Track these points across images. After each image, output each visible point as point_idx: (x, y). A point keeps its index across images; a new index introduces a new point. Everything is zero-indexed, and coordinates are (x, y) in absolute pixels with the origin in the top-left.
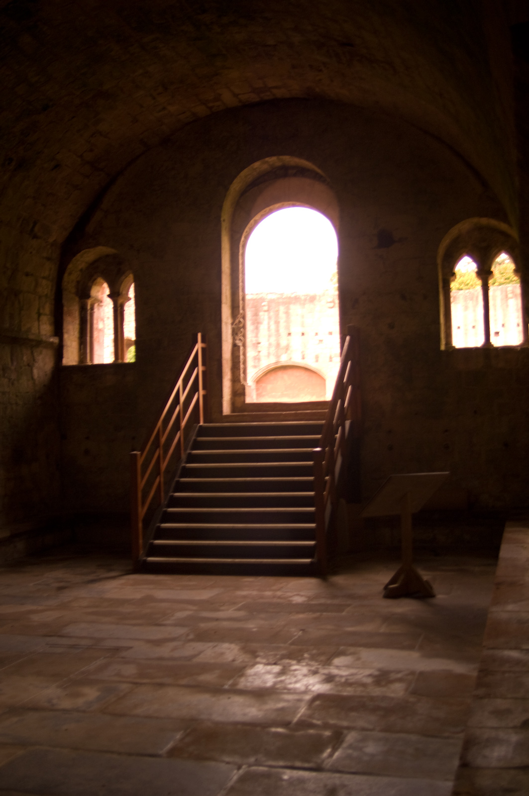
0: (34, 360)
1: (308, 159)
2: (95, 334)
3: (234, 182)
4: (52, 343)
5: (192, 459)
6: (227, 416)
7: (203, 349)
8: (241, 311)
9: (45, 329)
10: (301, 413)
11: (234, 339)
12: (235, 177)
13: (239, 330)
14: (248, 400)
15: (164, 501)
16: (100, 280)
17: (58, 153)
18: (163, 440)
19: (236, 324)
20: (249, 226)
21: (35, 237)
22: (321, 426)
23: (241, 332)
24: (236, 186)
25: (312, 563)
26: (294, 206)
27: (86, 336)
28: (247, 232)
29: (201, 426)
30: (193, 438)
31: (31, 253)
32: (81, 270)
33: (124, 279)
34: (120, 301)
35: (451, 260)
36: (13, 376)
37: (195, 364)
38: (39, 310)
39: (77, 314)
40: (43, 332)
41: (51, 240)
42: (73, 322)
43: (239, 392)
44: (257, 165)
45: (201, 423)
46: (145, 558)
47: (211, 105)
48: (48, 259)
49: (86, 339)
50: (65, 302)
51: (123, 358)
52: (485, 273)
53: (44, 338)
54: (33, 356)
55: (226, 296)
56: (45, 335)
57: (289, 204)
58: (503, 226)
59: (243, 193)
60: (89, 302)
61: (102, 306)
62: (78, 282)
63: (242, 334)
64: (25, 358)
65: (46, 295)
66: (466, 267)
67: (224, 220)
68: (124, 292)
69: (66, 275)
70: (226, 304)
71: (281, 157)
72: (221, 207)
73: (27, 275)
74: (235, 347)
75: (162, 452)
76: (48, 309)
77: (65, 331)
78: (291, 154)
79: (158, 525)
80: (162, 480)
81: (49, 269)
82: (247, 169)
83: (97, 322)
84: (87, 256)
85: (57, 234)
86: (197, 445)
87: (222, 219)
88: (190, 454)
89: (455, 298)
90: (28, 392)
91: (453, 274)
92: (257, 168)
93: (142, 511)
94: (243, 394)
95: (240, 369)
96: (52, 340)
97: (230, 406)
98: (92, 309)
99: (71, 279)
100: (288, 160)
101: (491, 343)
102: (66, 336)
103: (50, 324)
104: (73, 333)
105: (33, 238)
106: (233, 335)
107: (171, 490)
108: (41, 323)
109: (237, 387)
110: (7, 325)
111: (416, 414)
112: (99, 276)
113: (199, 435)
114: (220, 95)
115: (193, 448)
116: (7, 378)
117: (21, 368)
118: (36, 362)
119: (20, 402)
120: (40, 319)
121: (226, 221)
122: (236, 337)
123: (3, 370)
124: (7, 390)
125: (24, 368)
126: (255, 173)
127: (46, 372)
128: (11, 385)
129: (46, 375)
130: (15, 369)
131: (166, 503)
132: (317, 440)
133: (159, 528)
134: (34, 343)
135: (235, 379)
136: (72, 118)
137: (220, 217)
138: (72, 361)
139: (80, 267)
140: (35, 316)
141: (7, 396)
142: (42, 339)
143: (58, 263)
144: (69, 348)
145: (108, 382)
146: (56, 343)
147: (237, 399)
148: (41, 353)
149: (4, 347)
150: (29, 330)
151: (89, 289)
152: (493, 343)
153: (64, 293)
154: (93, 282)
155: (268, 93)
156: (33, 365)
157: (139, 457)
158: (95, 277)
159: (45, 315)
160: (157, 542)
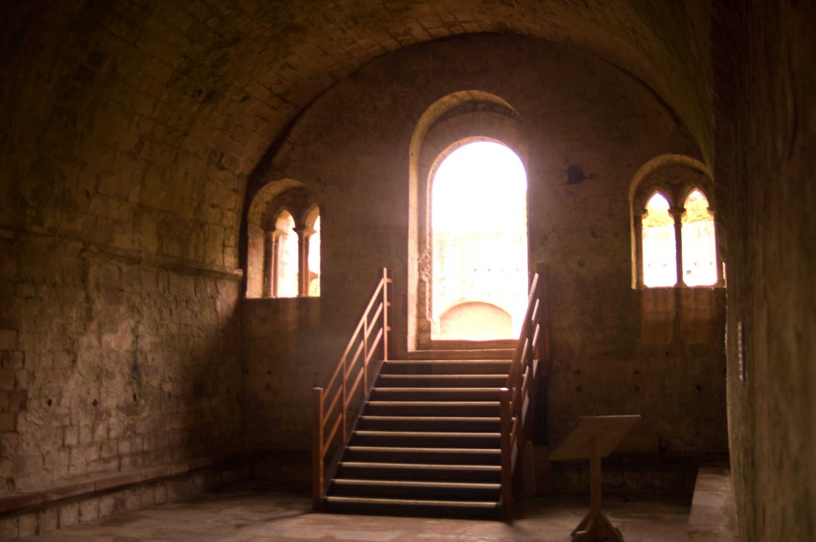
0: (218, 292)
1: (497, 94)
2: (280, 267)
3: (423, 116)
4: (236, 276)
5: (375, 396)
6: (412, 354)
7: (388, 284)
8: (428, 247)
9: (230, 261)
10: (487, 352)
11: (420, 274)
12: (424, 111)
13: (425, 265)
14: (434, 337)
15: (346, 439)
16: (286, 212)
17: (248, 85)
18: (346, 376)
19: (422, 260)
20: (437, 160)
21: (222, 168)
22: (509, 365)
23: (428, 267)
24: (425, 120)
25: (497, 506)
26: (482, 140)
27: (271, 269)
28: (435, 166)
29: (385, 363)
30: (377, 374)
31: (218, 184)
32: (267, 203)
33: (310, 211)
34: (305, 234)
35: (642, 197)
36: (196, 308)
37: (380, 299)
38: (224, 242)
39: (261, 247)
40: (227, 264)
41: (238, 172)
42: (258, 254)
43: (424, 329)
44: (446, 99)
45: (386, 360)
46: (325, 497)
47: (401, 38)
48: (234, 191)
49: (270, 272)
50: (249, 234)
51: (307, 291)
52: (677, 211)
53: (228, 270)
54: (218, 288)
55: (413, 231)
56: (230, 267)
57: (478, 139)
58: (696, 163)
59: (432, 127)
60: (274, 234)
61: (287, 239)
62: (263, 214)
63: (428, 270)
64: (208, 290)
65: (232, 228)
67: (412, 155)
68: (309, 225)
69: (252, 209)
70: (413, 238)
71: (471, 91)
72: (409, 141)
73: (213, 206)
74: (421, 281)
75: (345, 388)
76: (233, 240)
77: (249, 263)
78: (481, 88)
79: (340, 463)
80: (345, 417)
81: (235, 201)
82: (436, 102)
83: (282, 254)
84: (273, 189)
85: (244, 166)
86: (381, 382)
87: (410, 153)
88: (373, 392)
89: (646, 234)
90: (210, 325)
91: (645, 211)
92: (445, 102)
93: (324, 449)
94: (429, 331)
95: (425, 305)
96: (236, 272)
97: (415, 343)
98: (277, 241)
99: (256, 211)
100: (477, 94)
101: (683, 282)
102: (250, 269)
103: (234, 257)
104: (257, 266)
105: (220, 170)
106: (419, 271)
107: (354, 427)
108: (225, 255)
109: (423, 323)
110: (192, 257)
111: (606, 354)
112: (284, 209)
113: (383, 372)
114: (410, 29)
115: (377, 385)
116: (190, 310)
117: (204, 299)
118: (220, 294)
119: (203, 335)
120: (225, 251)
121: (414, 155)
122: (423, 273)
123: (187, 301)
124: (190, 322)
125: (207, 299)
126: (444, 107)
127: (229, 304)
128: (194, 317)
129: (229, 307)
130: (199, 301)
131: (348, 441)
132: (504, 380)
133: (340, 466)
134: (218, 275)
135: (421, 316)
136: (263, 50)
137: (408, 150)
138: (256, 294)
139: (266, 199)
140: (220, 248)
141: (190, 328)
142: (226, 271)
143: (244, 195)
144: (253, 281)
145: (291, 316)
146: (240, 276)
147: (422, 335)
148: (225, 285)
149: (188, 279)
150: (213, 262)
151: (275, 222)
152: (685, 283)
153: (250, 225)
154: (278, 215)
155: (459, 28)
156: (217, 297)
157: (321, 393)
158: (280, 210)
159: (229, 246)
160: (339, 481)
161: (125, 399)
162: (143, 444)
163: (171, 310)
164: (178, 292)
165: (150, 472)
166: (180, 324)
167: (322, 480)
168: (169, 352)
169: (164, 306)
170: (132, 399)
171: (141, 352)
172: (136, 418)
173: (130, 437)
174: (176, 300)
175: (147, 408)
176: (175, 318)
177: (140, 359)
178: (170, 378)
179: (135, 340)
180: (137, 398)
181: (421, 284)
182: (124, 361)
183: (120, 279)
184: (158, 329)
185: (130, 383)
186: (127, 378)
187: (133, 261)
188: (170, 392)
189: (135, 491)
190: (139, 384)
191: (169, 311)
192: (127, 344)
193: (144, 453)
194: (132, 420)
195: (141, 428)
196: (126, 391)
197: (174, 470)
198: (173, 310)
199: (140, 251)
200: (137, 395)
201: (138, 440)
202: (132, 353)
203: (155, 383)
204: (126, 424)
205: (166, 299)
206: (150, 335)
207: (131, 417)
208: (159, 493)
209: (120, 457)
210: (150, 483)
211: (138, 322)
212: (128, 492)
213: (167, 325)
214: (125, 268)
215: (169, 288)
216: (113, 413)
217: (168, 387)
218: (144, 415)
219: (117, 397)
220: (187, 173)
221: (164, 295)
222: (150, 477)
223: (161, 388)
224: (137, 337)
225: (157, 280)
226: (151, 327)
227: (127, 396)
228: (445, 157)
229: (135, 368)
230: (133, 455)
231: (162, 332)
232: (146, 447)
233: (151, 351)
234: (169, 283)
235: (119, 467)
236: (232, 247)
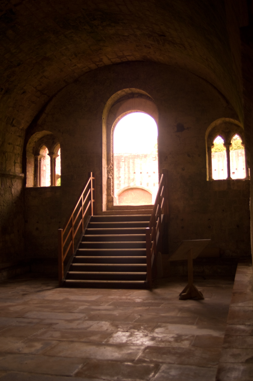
0: (12, 185)
1: (143, 90)
2: (42, 172)
3: (108, 100)
4: (21, 177)
5: (87, 232)
6: (104, 212)
7: (93, 180)
8: (112, 162)
9: (18, 170)
10: (140, 211)
11: (108, 175)
12: (109, 98)
13: (110, 171)
14: (115, 204)
15: (74, 253)
16: (44, 146)
17: (25, 86)
18: (74, 223)
19: (109, 168)
20: (115, 121)
21: (13, 126)
22: (150, 217)
23: (112, 172)
24: (109, 102)
25: (145, 283)
26: (137, 112)
27: (38, 173)
28: (114, 124)
29: (92, 217)
30: (88, 222)
31: (11, 133)
32: (35, 142)
33: (56, 146)
34: (54, 157)
35: (212, 137)
36: (2, 192)
37: (89, 187)
38: (15, 161)
39: (33, 163)
40: (17, 171)
41: (21, 127)
42: (31, 167)
43: (110, 200)
44: (119, 92)
45: (92, 216)
46: (65, 280)
47: (98, 63)
48: (19, 136)
49: (37, 175)
50: (27, 157)
51: (55, 184)
52: (228, 144)
53: (17, 174)
54: (12, 183)
55: (104, 155)
56: (18, 173)
57: (135, 111)
58: (236, 122)
59: (113, 105)
60: (39, 157)
61: (45, 159)
62: (34, 148)
63: (112, 173)
64: (8, 184)
65: (18, 154)
66: (219, 141)
67: (103, 119)
68: (55, 153)
69: (28, 144)
70: (105, 158)
71: (131, 89)
72: (102, 112)
73: (9, 144)
74: (108, 178)
75: (73, 229)
76: (19, 160)
77: (27, 171)
78: (136, 87)
79: (71, 264)
80: (73, 242)
81: (20, 141)
82: (115, 94)
83: (43, 167)
84: (38, 135)
85: (24, 125)
86: (90, 226)
87: (103, 118)
88: (87, 230)
89: (213, 156)
90: (9, 200)
91: (213, 145)
92: (119, 94)
93: (64, 258)
94: (112, 201)
95: (111, 190)
96: (21, 175)
97: (106, 207)
98: (40, 160)
99: (30, 146)
100: (134, 90)
102: (27, 173)
103: (20, 168)
104: (31, 172)
106: (107, 173)
107: (78, 247)
108: (16, 167)
109: (110, 198)
111: (195, 211)
112: (43, 145)
113: (91, 221)
114: (102, 59)
115: (88, 227)
117: (6, 188)
118: (13, 186)
119: (5, 205)
120: (15, 165)
122: (109, 174)
126: (119, 96)
127: (18, 190)
128: (1, 196)
129: (18, 192)
130: (3, 189)
131: (75, 253)
132: (148, 224)
133: (72, 265)
134: (12, 177)
135: (109, 195)
136: (32, 69)
137: (102, 117)
138: (31, 186)
139: (35, 140)
140: (13, 164)
142: (16, 175)
143: (24, 138)
144: (29, 179)
145: (48, 195)
146: (23, 177)
147: (109, 204)
148: (16, 181)
150: (10, 170)
151: (39, 151)
152: (231, 178)
153: (27, 153)
154: (41, 148)
155: (125, 58)
156: (12, 187)
157: (62, 231)
158: (41, 145)
159: (17, 163)
160: (71, 272)
167: (63, 272)
181: (109, 180)
228: (119, 120)
236: (19, 163)
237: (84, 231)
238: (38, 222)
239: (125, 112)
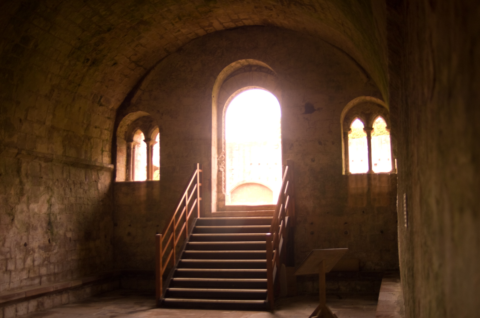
0: (99, 178)
1: (263, 61)
2: (136, 163)
3: (220, 74)
4: (110, 168)
5: (192, 239)
6: (214, 213)
7: (200, 173)
8: (223, 151)
9: (106, 160)
10: (259, 212)
11: (219, 167)
12: (220, 71)
13: (221, 162)
14: (227, 204)
15: (176, 264)
16: (139, 131)
17: (116, 56)
18: (176, 227)
19: (220, 158)
20: (228, 100)
21: (101, 105)
22: (271, 220)
23: (223, 163)
24: (221, 76)
25: (265, 303)
26: (255, 88)
27: (130, 164)
28: (227, 103)
29: (198, 219)
30: (194, 226)
31: (99, 114)
32: (128, 125)
33: (153, 130)
34: (151, 144)
35: (348, 121)
36: (86, 188)
37: (195, 182)
38: (102, 148)
39: (125, 151)
40: (104, 162)
41: (110, 107)
42: (123, 156)
43: (221, 199)
44: (233, 64)
45: (199, 218)
46: (163, 299)
47: (206, 29)
48: (109, 118)
49: (130, 166)
50: (118, 144)
51: (152, 178)
52: (368, 129)
53: (105, 165)
54: (98, 176)
55: (214, 141)
56: (106, 163)
57: (253, 87)
58: (379, 101)
59: (225, 81)
60: (132, 144)
61: (140, 146)
62: (126, 132)
64: (93, 177)
65: (107, 139)
67: (214, 97)
68: (153, 139)
69: (119, 129)
70: (214, 146)
71: (248, 60)
72: (212, 89)
73: (96, 127)
74: (219, 171)
75: (175, 234)
76: (108, 147)
77: (117, 161)
78: (254, 58)
79: (172, 278)
80: (175, 251)
81: (109, 124)
82: (227, 66)
83: (137, 156)
84: (131, 117)
85: (114, 104)
86: (196, 231)
87: (212, 96)
88: (191, 236)
89: (350, 143)
90: (95, 198)
91: (350, 130)
92: (233, 66)
93: (162, 270)
94: (224, 200)
95: (222, 185)
96: (110, 166)
97: (216, 207)
98: (134, 148)
99: (122, 130)
100: (252, 61)
101: (372, 171)
102: (118, 164)
103: (109, 157)
104: (122, 163)
105: (100, 106)
106: (218, 165)
107: (180, 257)
108: (103, 156)
109: (221, 196)
110: (83, 157)
111: (328, 213)
112: (138, 129)
114: (212, 23)
115: (194, 232)
116: (82, 189)
117: (91, 183)
118: (100, 179)
119: (90, 203)
120: (103, 154)
121: (215, 97)
123: (80, 184)
124: (82, 196)
125: (92, 183)
126: (232, 69)
127: (106, 185)
128: (85, 193)
129: (106, 187)
130: (88, 183)
131: (177, 265)
132: (268, 228)
133: (172, 280)
134: (99, 168)
135: (219, 191)
136: (125, 36)
137: (211, 94)
138: (122, 179)
139: (127, 123)
140: (100, 152)
141: (82, 199)
142: (104, 166)
143: (114, 121)
144: (120, 172)
145: (143, 192)
146: (112, 168)
147: (220, 203)
148: (103, 174)
149: (81, 170)
150: (96, 160)
151: (133, 136)
152: (373, 171)
153: (118, 139)
154: (135, 132)
155: (241, 23)
156: (98, 181)
157: (161, 237)
158: (136, 129)
159: (106, 151)
160: (171, 289)
161: (44, 242)
162: (54, 268)
163: (71, 189)
164: (75, 178)
165: (59, 286)
166: (76, 197)
167: (161, 288)
168: (70, 214)
169: (67, 187)
170: (47, 242)
171: (53, 214)
172: (50, 253)
173: (47, 265)
174: (74, 183)
175: (57, 247)
176: (73, 194)
177: (53, 218)
178: (70, 229)
179: (49, 207)
180: (51, 241)
181: (220, 172)
182: (43, 219)
183: (40, 171)
184: (63, 200)
185: (47, 233)
186: (45, 230)
187: (48, 160)
188: (70, 238)
189: (50, 297)
190: (52, 233)
191: (70, 189)
192: (45, 209)
193: (55, 274)
194: (48, 254)
195: (53, 259)
196: (44, 237)
197: (73, 284)
198: (72, 189)
199: (53, 154)
200: (51, 239)
201: (52, 267)
202: (47, 214)
203: (61, 232)
204: (44, 257)
205: (68, 182)
206: (59, 204)
207: (47, 253)
208: (64, 298)
209: (40, 277)
210: (59, 292)
211: (51, 196)
212: (46, 297)
213: (68, 198)
214: (43, 165)
215: (70, 176)
216: (37, 250)
217: (69, 235)
218: (55, 251)
219: (39, 241)
220: (80, 108)
221: (66, 180)
222: (59, 288)
223: (65, 235)
224: (51, 205)
225: (63, 171)
226: (59, 199)
227: (45, 240)
228: (233, 98)
229: (49, 223)
230: (48, 275)
231: (66, 202)
232: (56, 271)
233: (59, 213)
234: (70, 173)
235: (40, 283)
236: (107, 152)
237: (188, 237)
238: (130, 225)
239: (240, 88)
